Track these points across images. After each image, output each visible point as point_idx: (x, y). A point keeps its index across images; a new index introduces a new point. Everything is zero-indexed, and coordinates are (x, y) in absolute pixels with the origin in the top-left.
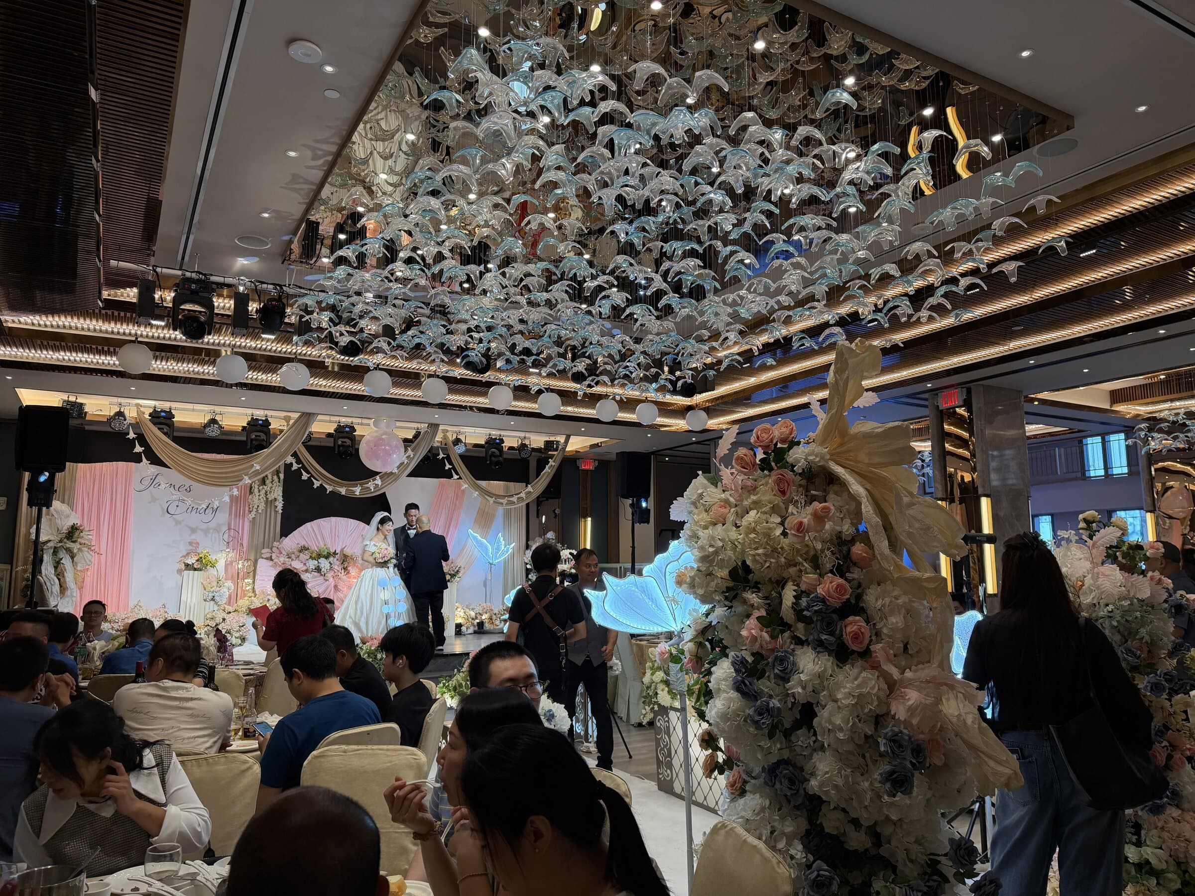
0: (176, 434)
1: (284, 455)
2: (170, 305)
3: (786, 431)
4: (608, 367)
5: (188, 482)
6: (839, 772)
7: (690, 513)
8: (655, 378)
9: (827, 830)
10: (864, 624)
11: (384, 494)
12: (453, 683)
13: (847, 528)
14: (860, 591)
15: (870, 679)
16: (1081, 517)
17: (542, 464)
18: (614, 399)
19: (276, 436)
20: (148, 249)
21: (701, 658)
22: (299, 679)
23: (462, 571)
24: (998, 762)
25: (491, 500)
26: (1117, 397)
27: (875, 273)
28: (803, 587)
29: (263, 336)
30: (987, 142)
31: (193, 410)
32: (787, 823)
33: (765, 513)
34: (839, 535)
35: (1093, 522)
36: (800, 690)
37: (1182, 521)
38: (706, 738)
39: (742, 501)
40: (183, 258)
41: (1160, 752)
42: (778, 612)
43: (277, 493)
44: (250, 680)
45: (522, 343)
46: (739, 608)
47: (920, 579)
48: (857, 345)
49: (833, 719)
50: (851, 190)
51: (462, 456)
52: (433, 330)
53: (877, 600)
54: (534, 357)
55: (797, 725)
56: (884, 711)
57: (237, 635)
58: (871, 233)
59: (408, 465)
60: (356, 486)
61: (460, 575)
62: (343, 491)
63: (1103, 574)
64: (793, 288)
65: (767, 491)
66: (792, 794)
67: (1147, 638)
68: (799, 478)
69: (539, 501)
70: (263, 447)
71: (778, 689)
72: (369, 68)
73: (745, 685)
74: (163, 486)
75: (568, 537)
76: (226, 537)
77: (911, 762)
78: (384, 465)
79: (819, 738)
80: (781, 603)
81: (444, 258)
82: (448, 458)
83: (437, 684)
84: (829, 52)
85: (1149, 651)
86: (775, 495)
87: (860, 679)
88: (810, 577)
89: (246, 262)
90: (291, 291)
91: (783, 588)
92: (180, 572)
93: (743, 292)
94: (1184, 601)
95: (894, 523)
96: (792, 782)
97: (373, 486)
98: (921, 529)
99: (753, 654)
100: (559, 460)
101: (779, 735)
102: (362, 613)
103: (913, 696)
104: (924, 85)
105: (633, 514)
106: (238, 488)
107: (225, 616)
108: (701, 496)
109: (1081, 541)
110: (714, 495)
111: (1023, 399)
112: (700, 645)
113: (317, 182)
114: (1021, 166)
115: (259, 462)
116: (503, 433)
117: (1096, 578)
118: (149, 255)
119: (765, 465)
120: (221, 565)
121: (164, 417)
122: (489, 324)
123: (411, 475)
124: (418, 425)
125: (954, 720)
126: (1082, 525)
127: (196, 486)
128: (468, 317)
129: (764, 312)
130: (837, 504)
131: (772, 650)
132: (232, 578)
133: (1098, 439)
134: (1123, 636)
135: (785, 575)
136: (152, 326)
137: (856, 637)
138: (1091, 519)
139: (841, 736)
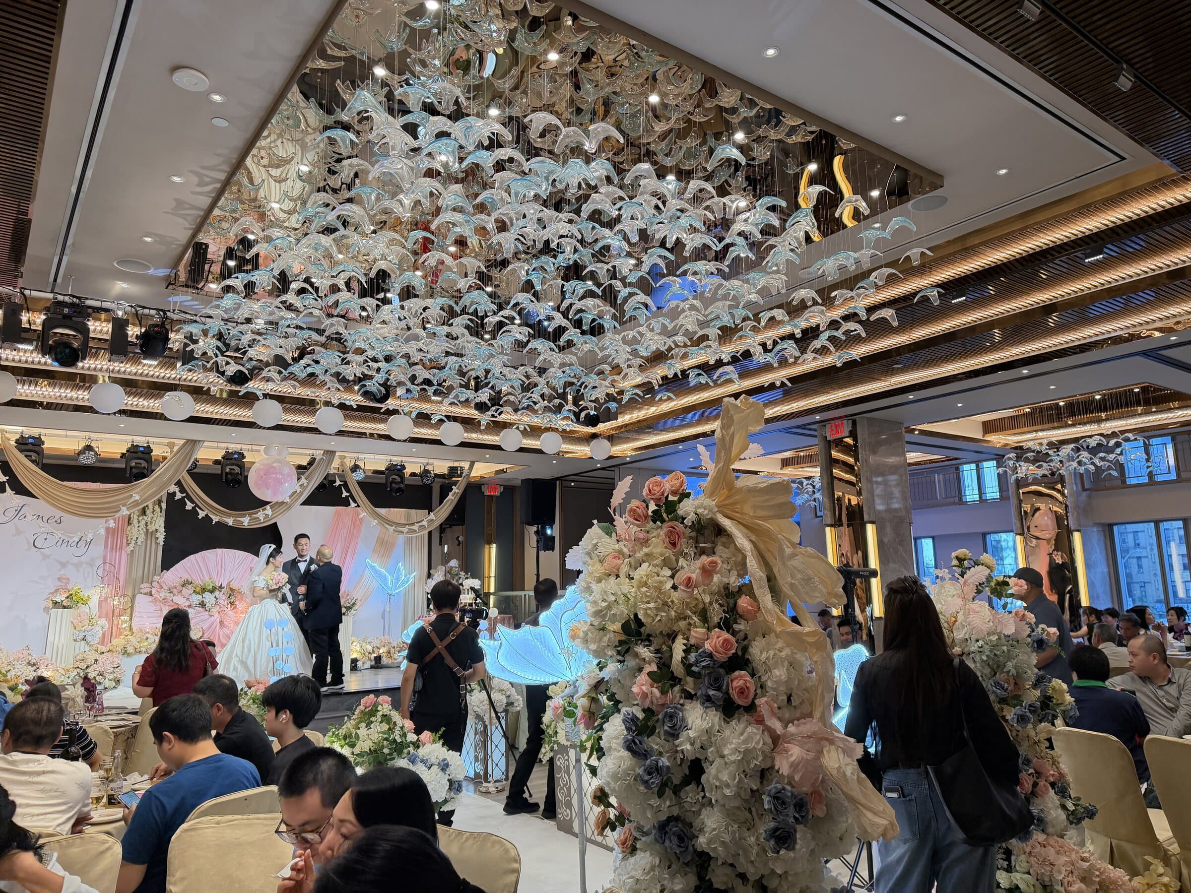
0: (45, 461)
1: (167, 484)
2: (40, 328)
3: (677, 483)
4: (512, 398)
5: (58, 514)
6: (727, 829)
7: (585, 563)
8: (558, 409)
9: (715, 886)
10: (749, 678)
11: (276, 523)
12: (343, 731)
13: (734, 581)
14: (746, 642)
15: (756, 734)
16: (954, 554)
17: (445, 491)
18: (518, 428)
19: (158, 463)
20: (16, 271)
21: (593, 714)
22: (170, 742)
23: (358, 603)
24: (875, 813)
25: (391, 529)
26: (989, 427)
27: (765, 317)
28: (692, 641)
29: (145, 362)
30: (866, 198)
31: (66, 436)
32: (676, 881)
33: (655, 566)
34: (726, 587)
35: (965, 560)
36: (688, 747)
37: (1048, 541)
38: (599, 794)
39: (635, 552)
40: (55, 280)
41: (1026, 779)
42: (669, 667)
43: (159, 523)
44: (121, 733)
45: (422, 374)
46: (631, 662)
47: (801, 633)
48: (741, 401)
49: (720, 776)
50: (740, 241)
51: (360, 483)
52: (330, 359)
53: (761, 652)
54: (434, 388)
55: (686, 782)
56: (768, 765)
57: (111, 677)
58: (760, 280)
59: (301, 493)
60: (244, 516)
61: (356, 607)
62: (230, 521)
63: (974, 611)
64: (690, 328)
65: (658, 545)
66: (681, 852)
67: (1013, 671)
68: (688, 530)
69: (442, 528)
70: (144, 476)
71: (667, 746)
72: (260, 99)
73: (635, 743)
74: (29, 518)
75: (472, 567)
76: (100, 572)
77: (795, 817)
78: (275, 494)
79: (707, 795)
80: (671, 656)
81: (339, 290)
82: (346, 485)
83: (324, 735)
84: (721, 104)
85: (1015, 684)
86: (666, 547)
87: (745, 735)
88: (698, 632)
89: (126, 286)
90: (175, 317)
91: (673, 642)
92: (47, 610)
93: (643, 329)
94: (1044, 636)
95: (777, 575)
96: (681, 839)
97: (263, 517)
98: (803, 580)
99: (644, 710)
100: (462, 487)
101: (668, 792)
102: (249, 651)
103: (795, 752)
104: (809, 138)
105: (538, 541)
106: (114, 520)
107: (97, 656)
108: (595, 546)
109: (953, 578)
110: (608, 545)
111: (904, 430)
112: (594, 700)
113: (206, 208)
114: (896, 222)
115: (139, 491)
116: (404, 459)
117: (967, 614)
118: (16, 276)
119: (657, 517)
120: (94, 602)
121: (33, 444)
122: (388, 353)
123: (305, 503)
124: (314, 452)
125: (834, 773)
126: (955, 562)
127: (67, 517)
128: (366, 347)
129: (663, 349)
130: (724, 556)
131: (663, 705)
132: (107, 615)
133: (973, 466)
134: (992, 669)
135: (675, 628)
136: (18, 350)
137: (742, 691)
138: (962, 556)
139: (728, 792)
